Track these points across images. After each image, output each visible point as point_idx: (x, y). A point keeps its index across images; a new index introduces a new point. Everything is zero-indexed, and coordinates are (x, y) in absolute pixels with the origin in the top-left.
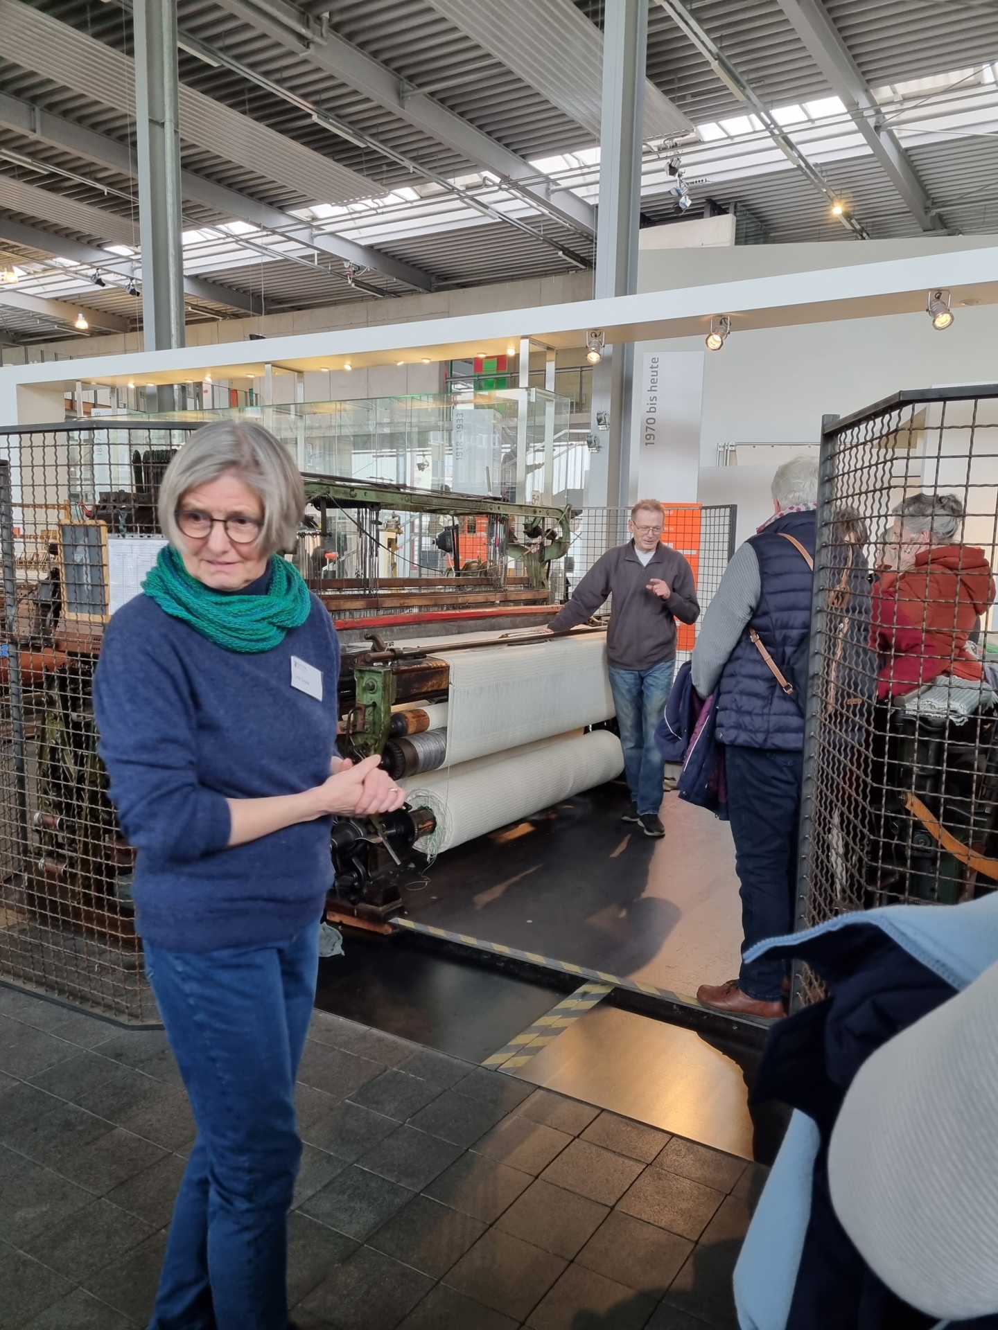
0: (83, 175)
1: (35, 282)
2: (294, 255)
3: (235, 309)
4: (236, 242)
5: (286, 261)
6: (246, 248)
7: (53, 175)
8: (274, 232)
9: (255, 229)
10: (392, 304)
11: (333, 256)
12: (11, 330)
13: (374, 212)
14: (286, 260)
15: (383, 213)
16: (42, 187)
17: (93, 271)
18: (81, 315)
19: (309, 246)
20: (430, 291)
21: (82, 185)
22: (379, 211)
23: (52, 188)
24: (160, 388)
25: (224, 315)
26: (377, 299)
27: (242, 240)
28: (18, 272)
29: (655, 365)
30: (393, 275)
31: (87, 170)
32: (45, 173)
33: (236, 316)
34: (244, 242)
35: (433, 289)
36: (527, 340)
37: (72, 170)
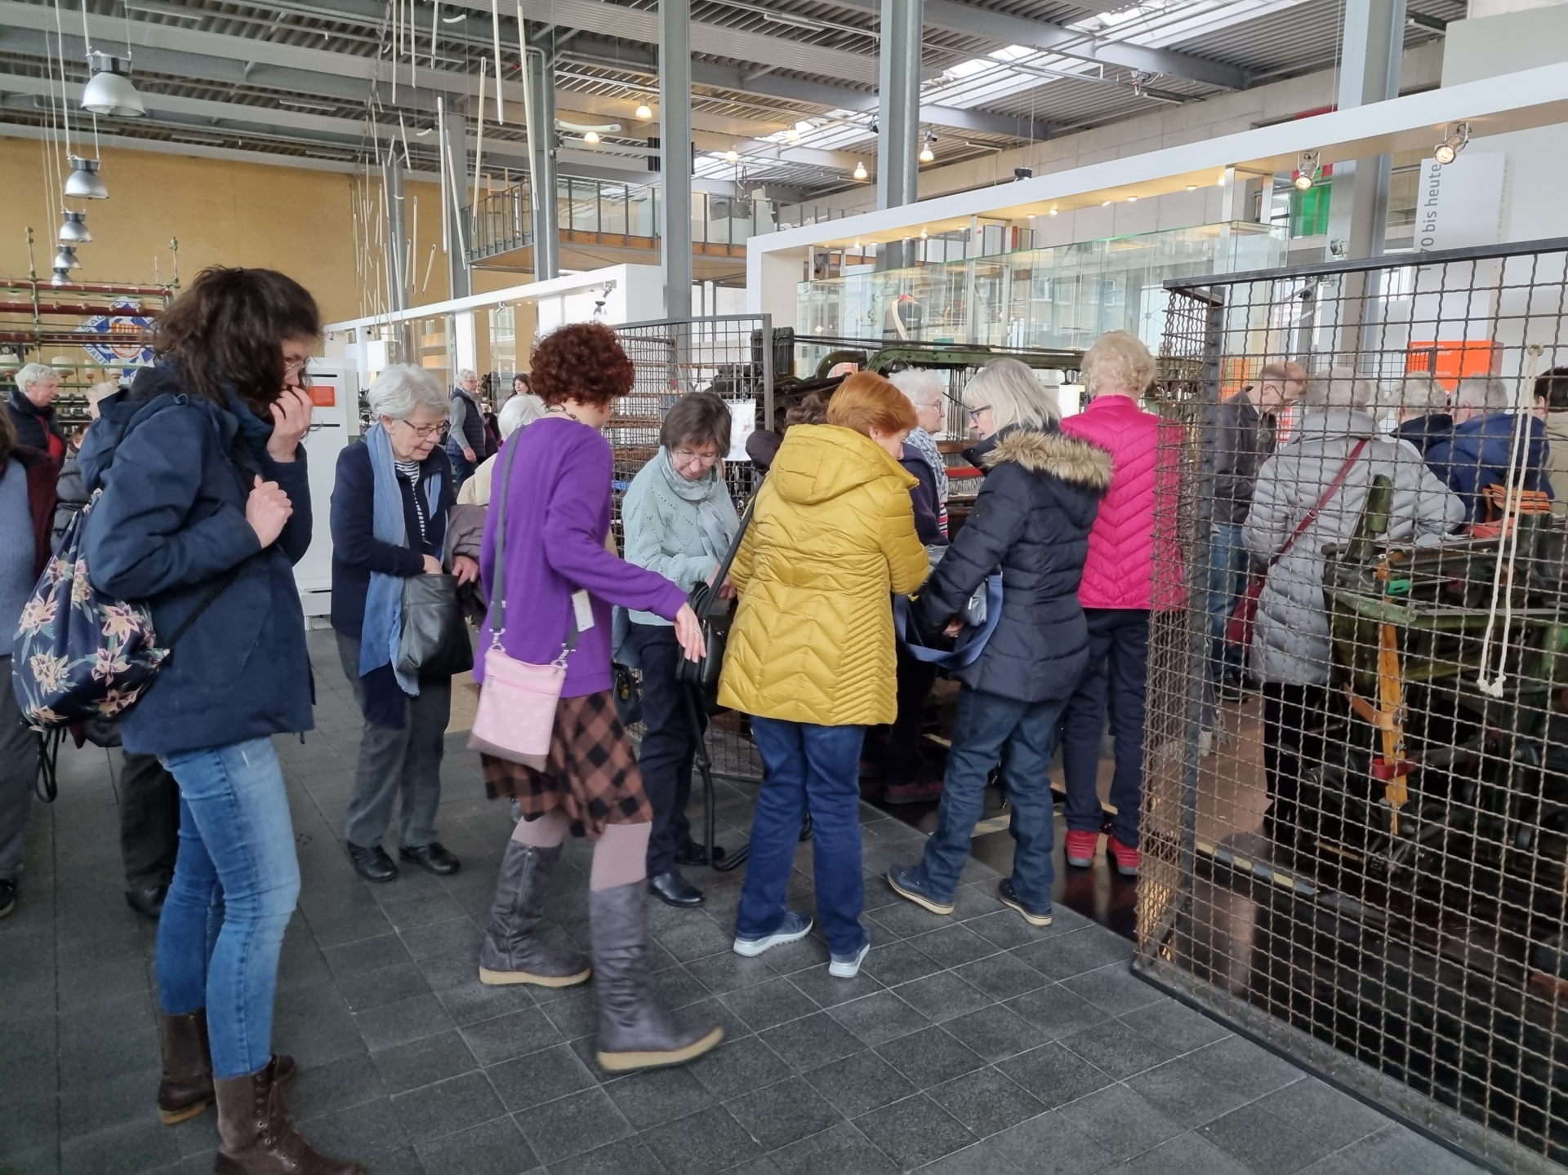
0: (856, 25)
1: (820, 135)
2: (1074, 72)
3: (1014, 138)
4: (1010, 68)
5: (1066, 81)
6: (1020, 73)
7: (828, 30)
8: (1050, 52)
9: (1033, 51)
10: (1193, 109)
11: (1117, 67)
12: (799, 186)
13: (1162, 13)
14: (1066, 78)
15: (1171, 12)
16: (819, 44)
17: (870, 118)
18: (860, 164)
19: (1088, 60)
20: (1242, 89)
21: (855, 35)
22: (1167, 10)
23: (826, 44)
24: (888, 244)
25: (1003, 146)
26: (1178, 106)
27: (1017, 65)
28: (802, 126)
29: (1436, 173)
30: (1192, 77)
31: (860, 19)
32: (821, 30)
33: (1015, 145)
34: (1018, 67)
35: (1245, 86)
36: (1233, 169)
37: (845, 22)
